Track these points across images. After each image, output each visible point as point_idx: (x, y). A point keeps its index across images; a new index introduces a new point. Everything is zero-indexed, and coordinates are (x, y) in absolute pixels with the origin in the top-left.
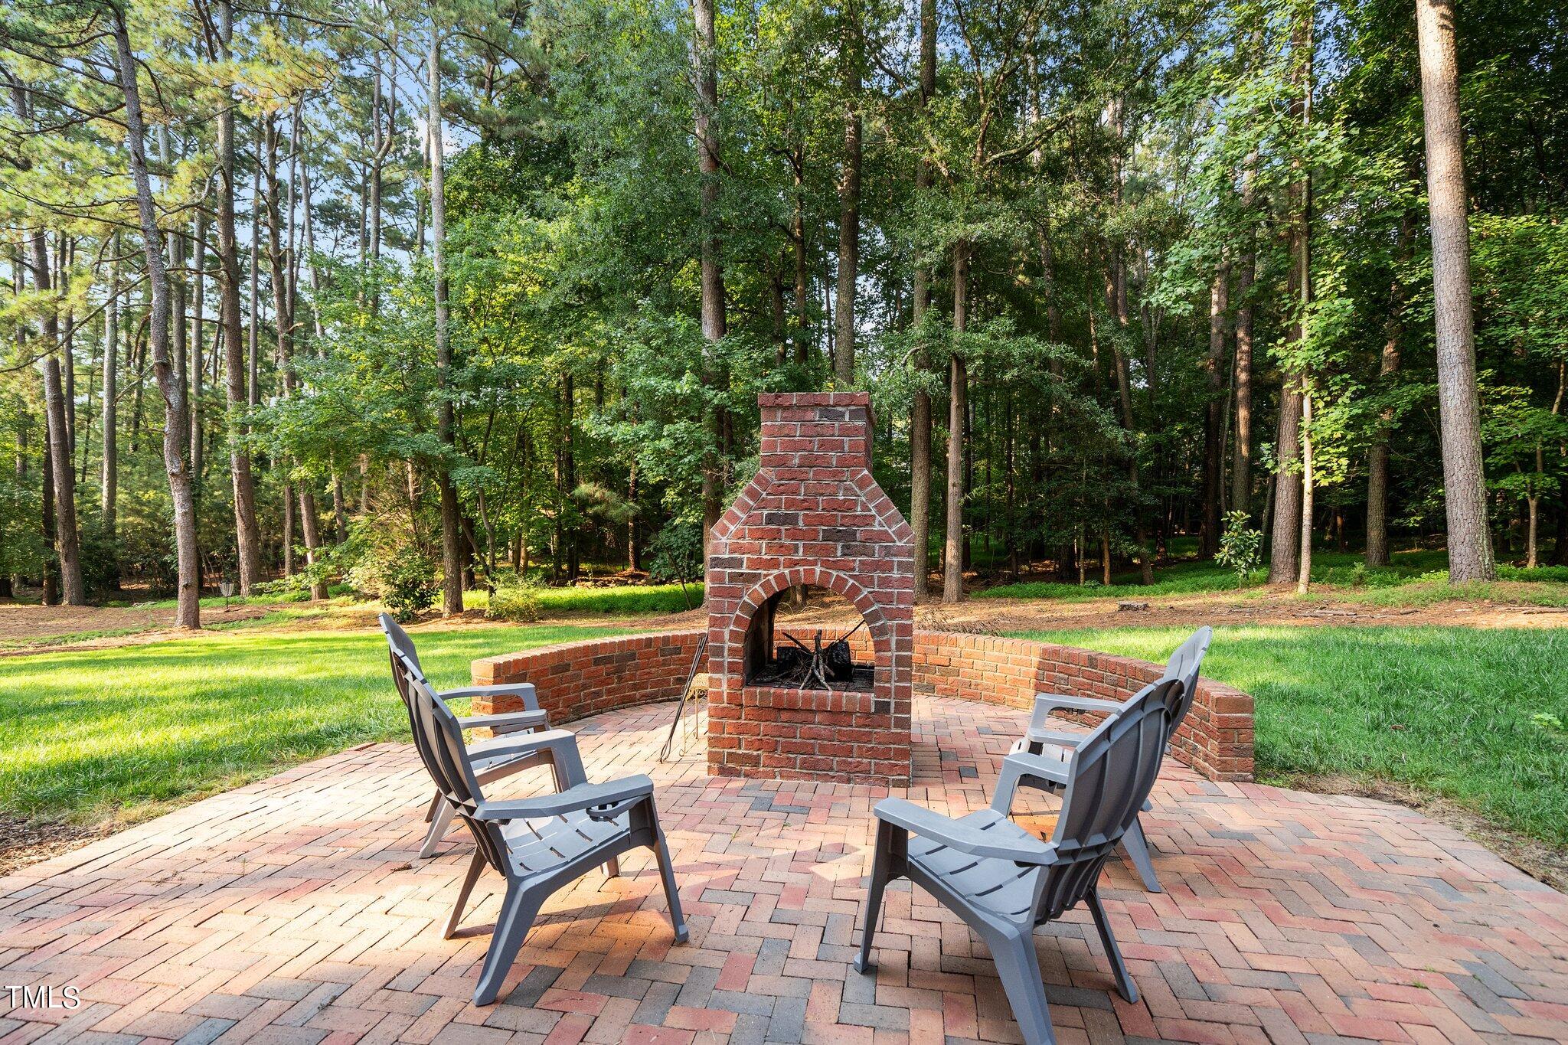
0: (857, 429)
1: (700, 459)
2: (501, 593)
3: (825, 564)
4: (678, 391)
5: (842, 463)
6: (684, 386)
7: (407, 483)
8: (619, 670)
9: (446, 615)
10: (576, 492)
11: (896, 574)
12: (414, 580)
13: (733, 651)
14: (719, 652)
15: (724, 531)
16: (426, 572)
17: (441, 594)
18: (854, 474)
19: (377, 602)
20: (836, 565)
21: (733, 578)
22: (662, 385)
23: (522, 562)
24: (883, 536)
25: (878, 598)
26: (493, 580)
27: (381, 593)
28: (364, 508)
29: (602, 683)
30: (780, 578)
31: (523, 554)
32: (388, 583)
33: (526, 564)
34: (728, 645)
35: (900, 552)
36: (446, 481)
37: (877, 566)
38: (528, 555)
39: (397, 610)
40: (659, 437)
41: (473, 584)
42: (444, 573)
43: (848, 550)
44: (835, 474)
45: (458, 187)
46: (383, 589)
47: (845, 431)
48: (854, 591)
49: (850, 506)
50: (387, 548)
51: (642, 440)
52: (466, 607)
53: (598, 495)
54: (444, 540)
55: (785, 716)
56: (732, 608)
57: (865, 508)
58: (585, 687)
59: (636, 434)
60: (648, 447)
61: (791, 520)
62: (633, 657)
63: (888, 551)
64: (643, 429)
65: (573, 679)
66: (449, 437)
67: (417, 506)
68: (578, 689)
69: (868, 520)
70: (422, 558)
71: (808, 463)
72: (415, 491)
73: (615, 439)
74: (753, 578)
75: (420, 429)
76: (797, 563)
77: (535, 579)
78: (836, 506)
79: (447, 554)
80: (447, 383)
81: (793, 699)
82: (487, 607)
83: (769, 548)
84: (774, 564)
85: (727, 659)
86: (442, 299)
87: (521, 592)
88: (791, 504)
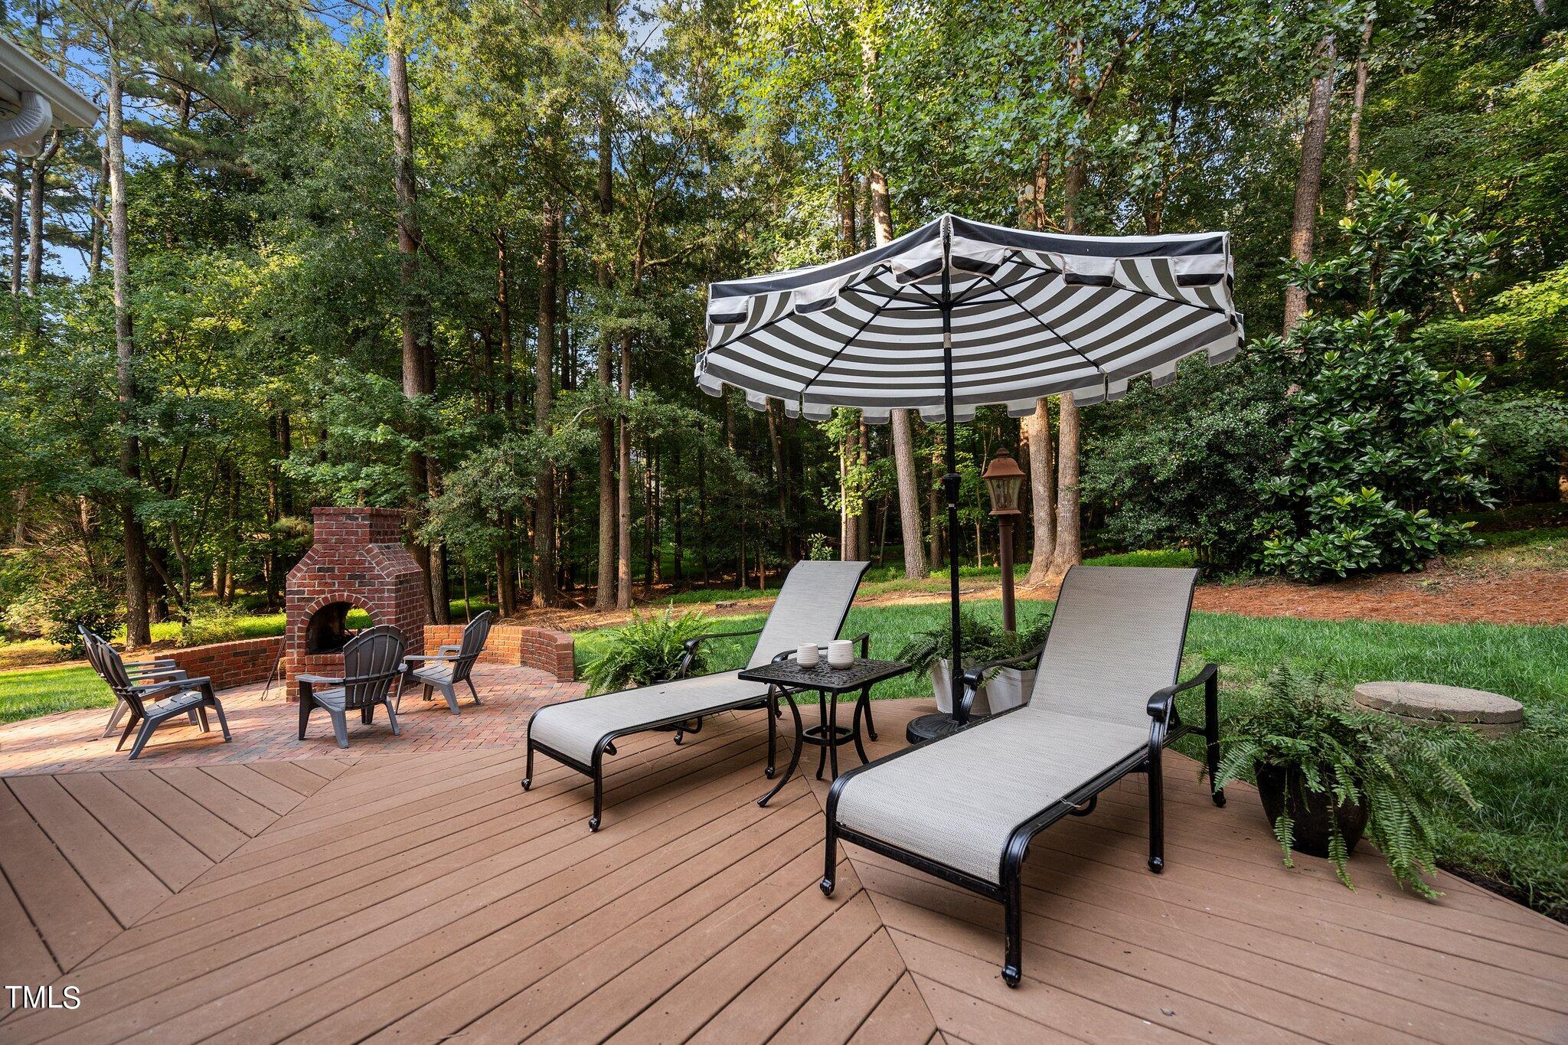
0: (365, 525)
1: (396, 498)
2: (196, 623)
3: (349, 591)
4: (373, 439)
5: (357, 541)
6: (380, 435)
7: (79, 513)
8: (254, 660)
9: (128, 648)
10: (278, 525)
11: (386, 595)
12: (90, 614)
13: (299, 637)
14: (292, 638)
15: (294, 576)
16: (104, 606)
17: (124, 628)
18: (364, 547)
19: (41, 641)
20: (355, 592)
21: (299, 600)
22: (360, 434)
23: (227, 591)
24: (380, 577)
25: (377, 606)
26: (186, 610)
27: (44, 631)
28: (19, 539)
29: (239, 668)
30: (325, 599)
31: (228, 582)
32: (55, 619)
33: (232, 592)
34: (297, 634)
35: (388, 584)
36: (128, 514)
37: (376, 591)
38: (235, 584)
39: (68, 646)
40: (357, 479)
41: (165, 615)
42: (128, 606)
43: (361, 584)
44: (354, 547)
45: (146, 214)
46: (46, 625)
47: (359, 526)
48: (365, 604)
49: (362, 562)
50: (54, 583)
51: (339, 481)
52: (154, 639)
53: (299, 527)
54: (128, 572)
55: (329, 668)
56: (299, 615)
57: (370, 563)
58: (226, 670)
59: (335, 474)
60: (346, 489)
61: (332, 570)
62: (265, 651)
63: (382, 584)
64: (342, 470)
65: (216, 665)
66: (134, 472)
67: (93, 536)
68: (220, 671)
69: (372, 569)
70: (99, 591)
71: (339, 541)
72: (91, 521)
73: (314, 479)
74: (310, 600)
75: (98, 462)
76: (334, 591)
77: (234, 607)
78: (353, 562)
79: (131, 586)
80: (131, 418)
81: (333, 660)
82: (180, 638)
83: (320, 585)
84: (323, 592)
85: (297, 641)
86: (125, 334)
87: (218, 620)
88: (331, 562)
